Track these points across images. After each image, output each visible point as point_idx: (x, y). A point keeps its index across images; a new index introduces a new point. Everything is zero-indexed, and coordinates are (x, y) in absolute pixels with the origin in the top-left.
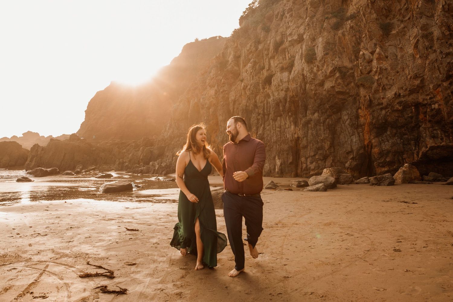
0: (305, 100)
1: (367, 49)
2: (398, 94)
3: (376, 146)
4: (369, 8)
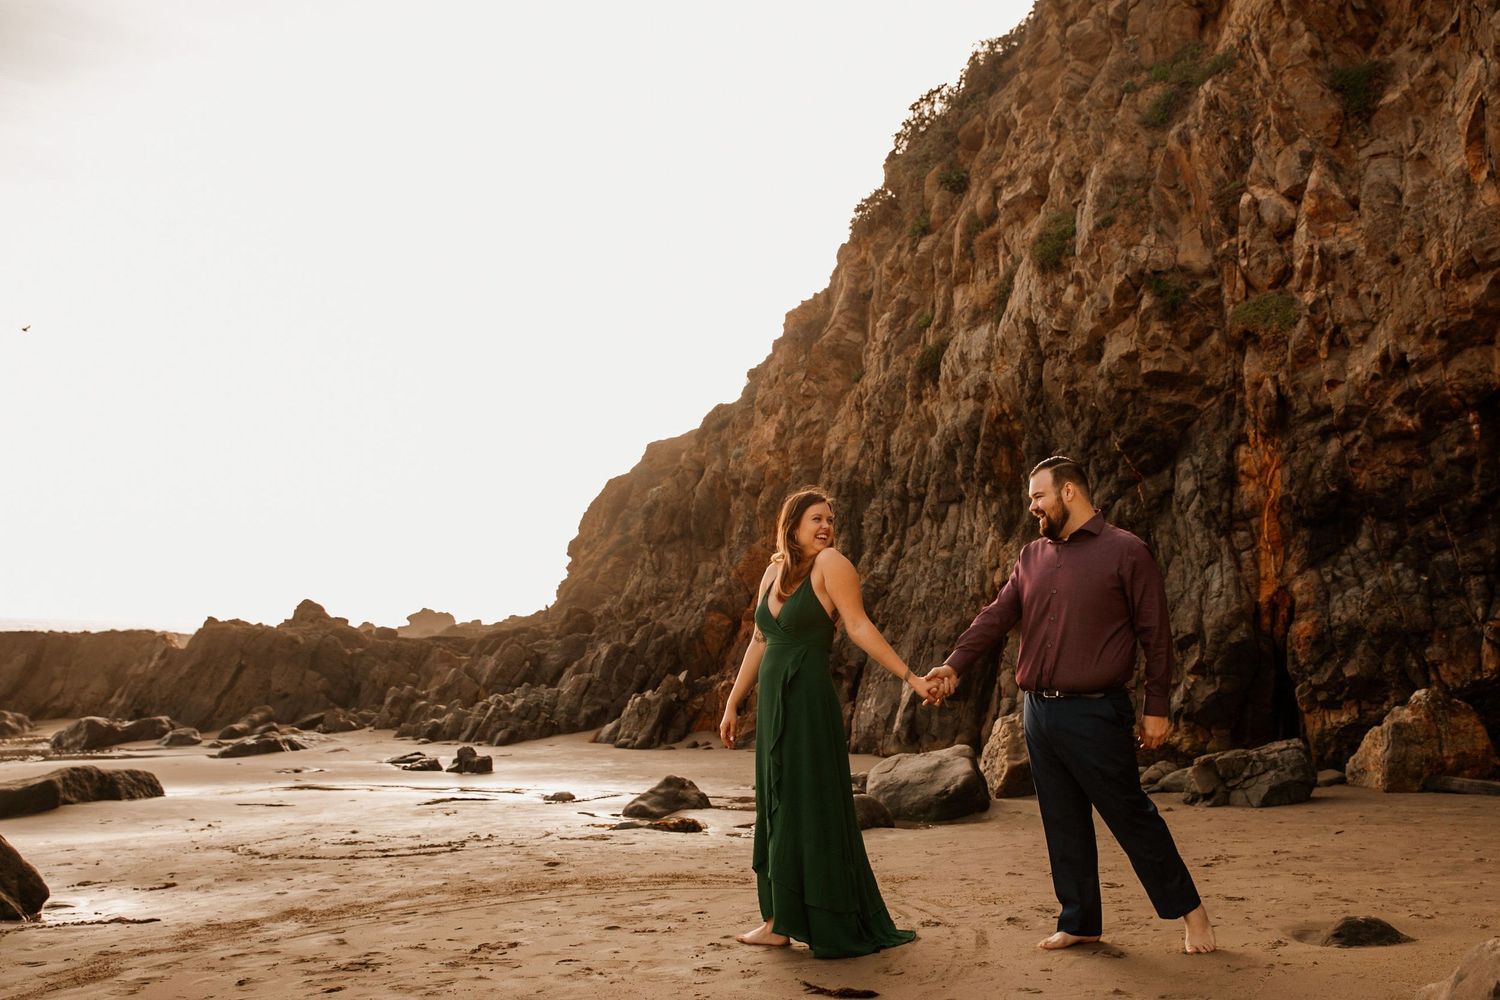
0: (1042, 425)
1: (1272, 182)
2: (1393, 359)
3: (1306, 606)
4: (1283, 15)
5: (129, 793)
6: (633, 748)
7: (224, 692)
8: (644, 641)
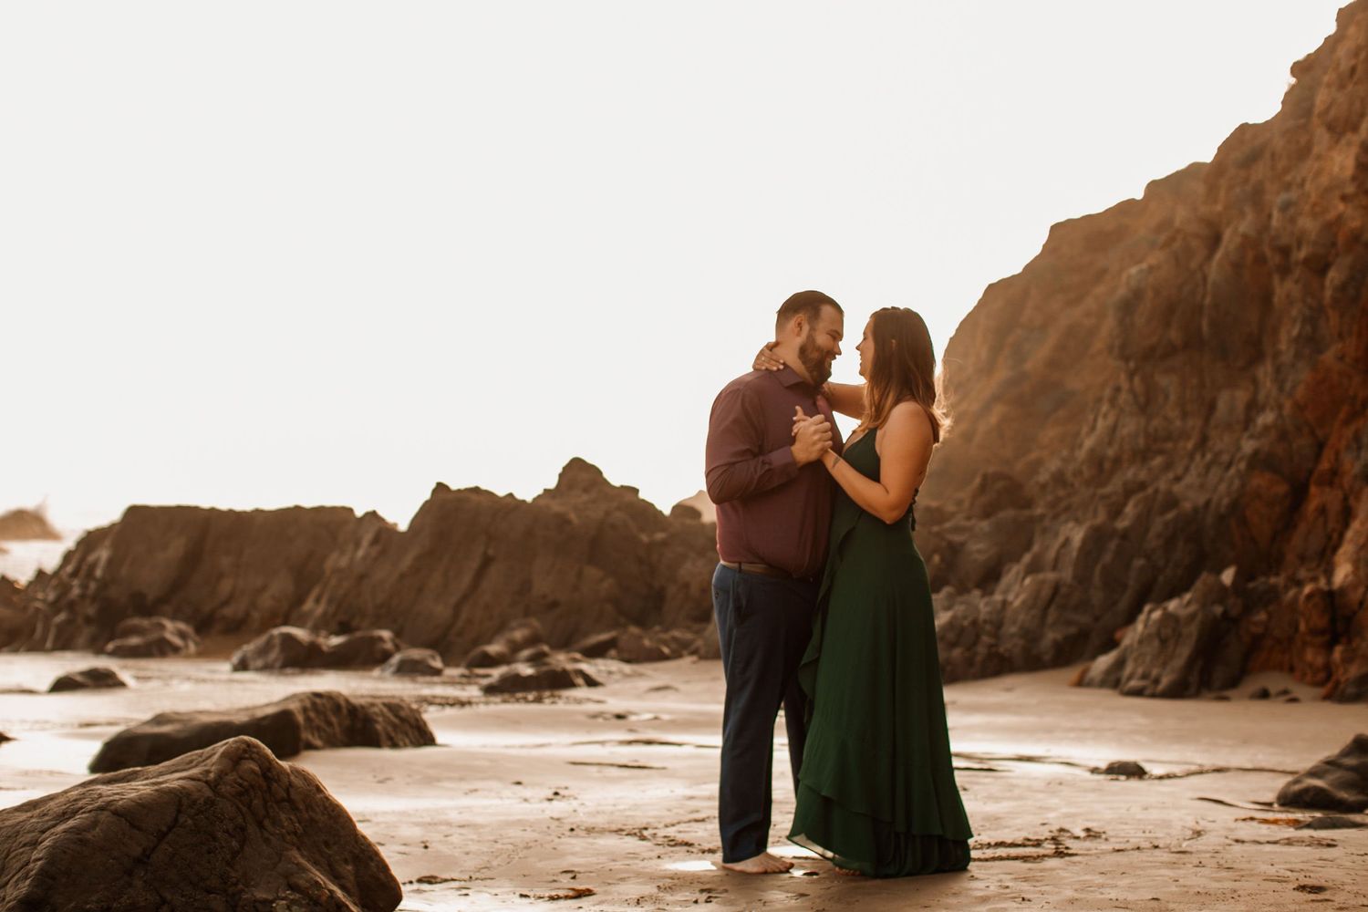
5: (391, 738)
6: (1153, 696)
7: (465, 598)
8: (1143, 520)
